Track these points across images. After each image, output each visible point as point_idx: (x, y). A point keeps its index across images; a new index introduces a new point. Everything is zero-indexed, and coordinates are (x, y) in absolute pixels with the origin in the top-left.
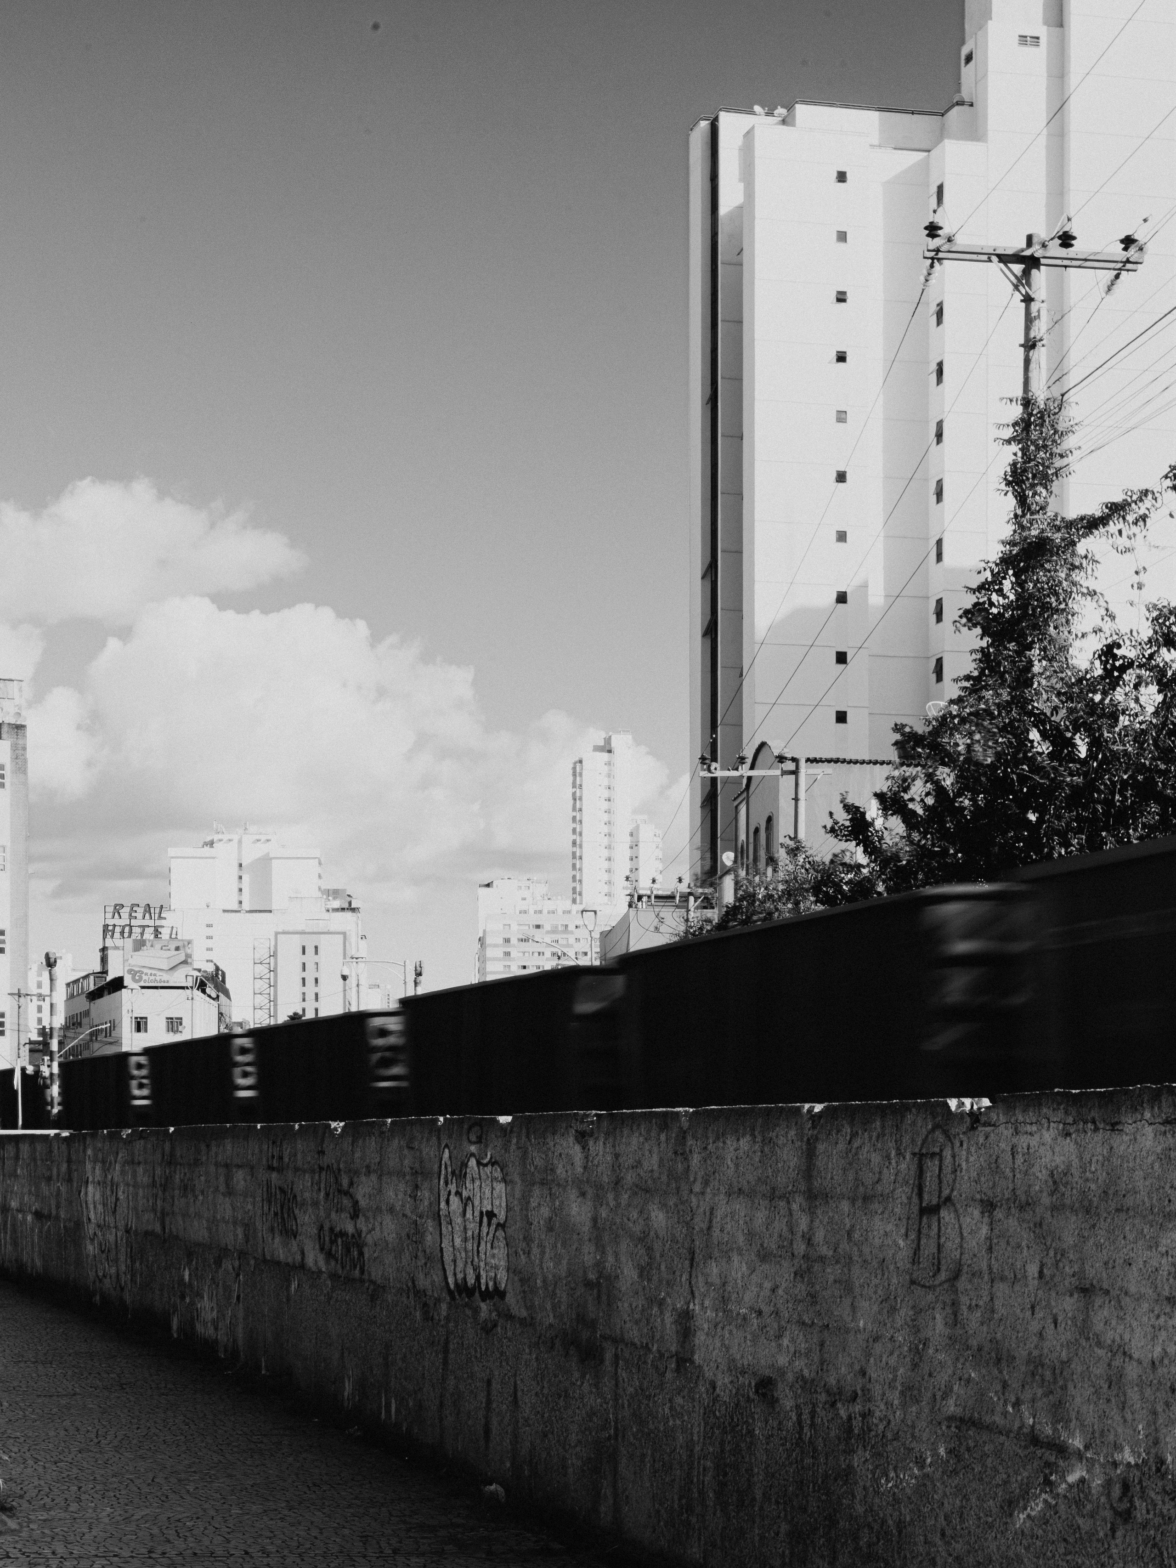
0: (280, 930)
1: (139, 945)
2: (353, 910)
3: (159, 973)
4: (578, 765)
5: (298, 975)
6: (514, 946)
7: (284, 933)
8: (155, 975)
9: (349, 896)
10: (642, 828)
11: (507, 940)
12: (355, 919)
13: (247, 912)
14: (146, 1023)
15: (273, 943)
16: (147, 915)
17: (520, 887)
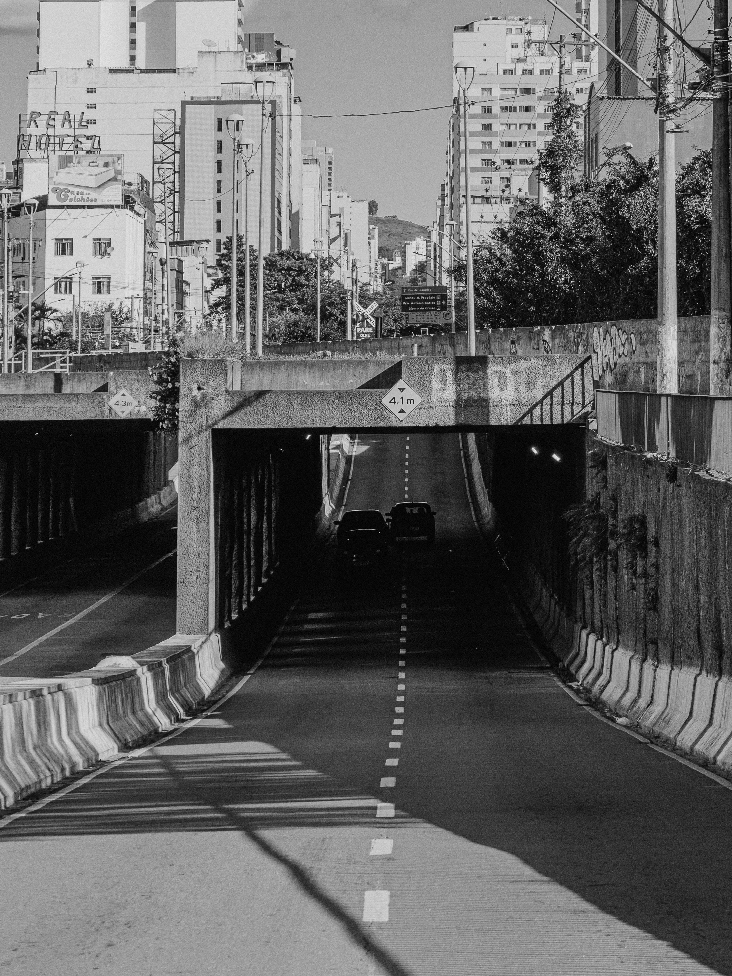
0: (189, 99)
1: (64, 162)
2: (284, 66)
3: (86, 191)
5: (211, 156)
6: (496, 116)
7: (193, 102)
8: (82, 193)
9: (278, 42)
11: (487, 110)
12: (286, 79)
13: (143, 71)
14: (71, 244)
15: (179, 115)
16: (67, 124)
17: (510, 30)
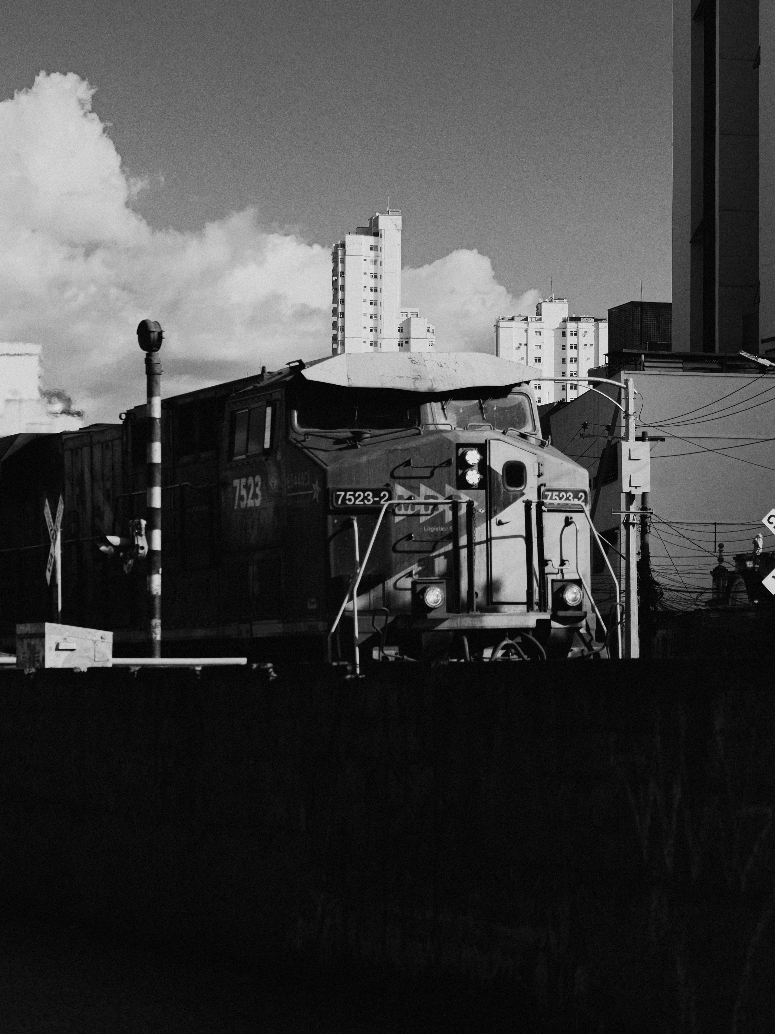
4: (340, 249)
10: (414, 321)
